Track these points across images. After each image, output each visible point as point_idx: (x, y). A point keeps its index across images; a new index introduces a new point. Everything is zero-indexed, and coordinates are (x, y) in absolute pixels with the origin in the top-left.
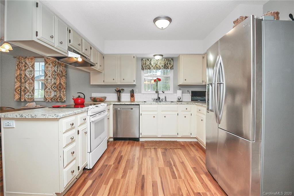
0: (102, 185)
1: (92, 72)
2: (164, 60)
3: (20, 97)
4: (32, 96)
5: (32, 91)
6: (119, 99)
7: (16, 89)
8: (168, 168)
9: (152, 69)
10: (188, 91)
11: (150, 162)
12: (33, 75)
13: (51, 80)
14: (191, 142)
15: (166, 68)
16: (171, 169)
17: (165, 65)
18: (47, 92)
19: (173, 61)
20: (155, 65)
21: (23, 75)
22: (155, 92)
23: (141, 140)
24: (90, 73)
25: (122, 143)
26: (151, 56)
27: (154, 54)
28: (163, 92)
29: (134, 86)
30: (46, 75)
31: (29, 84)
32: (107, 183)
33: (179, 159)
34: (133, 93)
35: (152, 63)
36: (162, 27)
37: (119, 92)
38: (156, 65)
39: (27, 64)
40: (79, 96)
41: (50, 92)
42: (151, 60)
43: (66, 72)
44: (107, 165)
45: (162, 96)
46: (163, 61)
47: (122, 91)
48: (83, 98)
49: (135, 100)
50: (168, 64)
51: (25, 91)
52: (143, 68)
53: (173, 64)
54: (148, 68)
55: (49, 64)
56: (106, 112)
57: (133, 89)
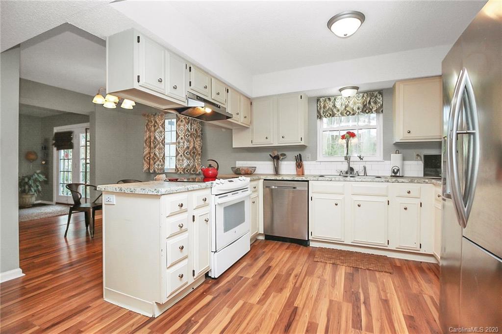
0: (224, 307)
1: (234, 128)
2: (363, 96)
3: (149, 168)
4: (162, 165)
5: (162, 159)
6: (277, 171)
7: (145, 157)
8: (350, 305)
9: (337, 115)
10: (418, 155)
11: (316, 287)
12: (163, 137)
13: (184, 143)
14: (421, 262)
15: (367, 111)
16: (356, 307)
17: (365, 106)
18: (179, 160)
19: (382, 97)
20: (344, 107)
21: (153, 138)
22: (344, 158)
23: (312, 244)
24: (232, 130)
25: (277, 246)
26: (334, 91)
27: (340, 88)
28: (360, 157)
29: (303, 147)
30: (178, 136)
31: (159, 149)
32: (231, 306)
33: (381, 292)
34: (301, 160)
35: (338, 105)
36: (345, 34)
37: (276, 159)
38: (346, 107)
39: (157, 122)
40: (210, 166)
41: (183, 160)
42: (335, 99)
43: (201, 131)
44: (242, 277)
45: (358, 167)
46: (360, 98)
47: (282, 157)
48: (216, 168)
49: (306, 173)
50: (372, 103)
51: (155, 159)
52: (321, 115)
53: (381, 103)
54: (330, 115)
55: (182, 121)
56: (247, 190)
57: (300, 154)
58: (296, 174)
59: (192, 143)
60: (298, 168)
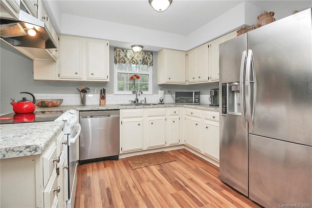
1: (36, 59)
2: (143, 53)
6: (83, 102)
8: (182, 191)
9: (127, 63)
10: (168, 91)
11: (154, 189)
14: (179, 150)
15: (144, 63)
16: (186, 191)
17: (143, 59)
19: (152, 56)
20: (131, 58)
22: (132, 92)
23: (121, 157)
24: (33, 60)
26: (128, 46)
27: (132, 45)
28: (141, 92)
29: (105, 83)
33: (184, 175)
35: (128, 55)
37: (84, 91)
38: (132, 58)
40: (24, 99)
42: (126, 51)
46: (141, 54)
47: (87, 91)
48: (32, 101)
50: (147, 59)
52: (116, 61)
53: (152, 60)
54: (122, 62)
57: (103, 89)
58: (99, 104)
60: (101, 100)
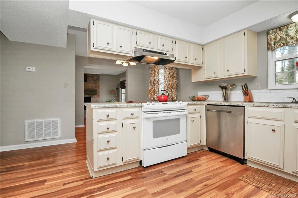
0: (129, 187)
3: (151, 97)
5: (158, 92)
6: (226, 98)
13: (167, 82)
18: (165, 92)
21: (153, 80)
24: (191, 70)
25: (214, 158)
26: (283, 20)
29: (252, 78)
35: (292, 33)
39: (155, 71)
40: (163, 94)
42: (287, 28)
43: (177, 73)
47: (230, 87)
51: (155, 92)
52: (271, 47)
54: (284, 44)
55: (166, 68)
56: (184, 111)
57: (246, 84)
58: (243, 101)
59: (171, 82)
60: (245, 96)
